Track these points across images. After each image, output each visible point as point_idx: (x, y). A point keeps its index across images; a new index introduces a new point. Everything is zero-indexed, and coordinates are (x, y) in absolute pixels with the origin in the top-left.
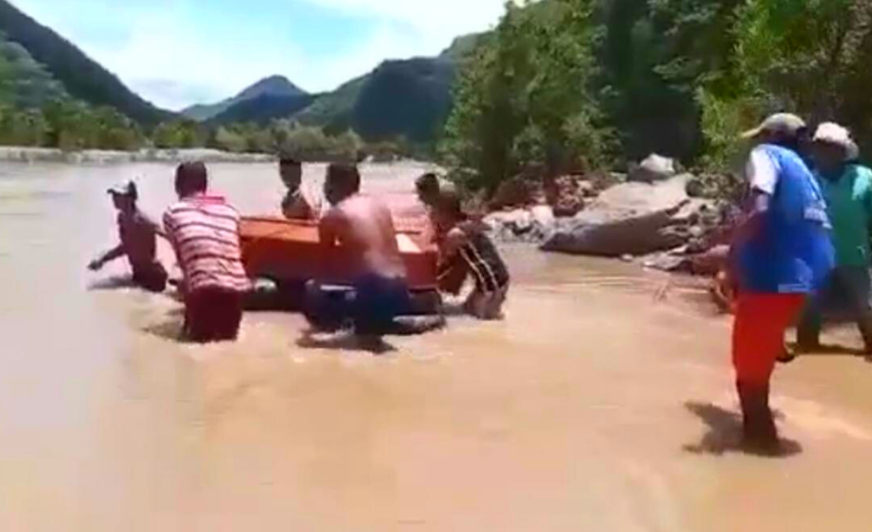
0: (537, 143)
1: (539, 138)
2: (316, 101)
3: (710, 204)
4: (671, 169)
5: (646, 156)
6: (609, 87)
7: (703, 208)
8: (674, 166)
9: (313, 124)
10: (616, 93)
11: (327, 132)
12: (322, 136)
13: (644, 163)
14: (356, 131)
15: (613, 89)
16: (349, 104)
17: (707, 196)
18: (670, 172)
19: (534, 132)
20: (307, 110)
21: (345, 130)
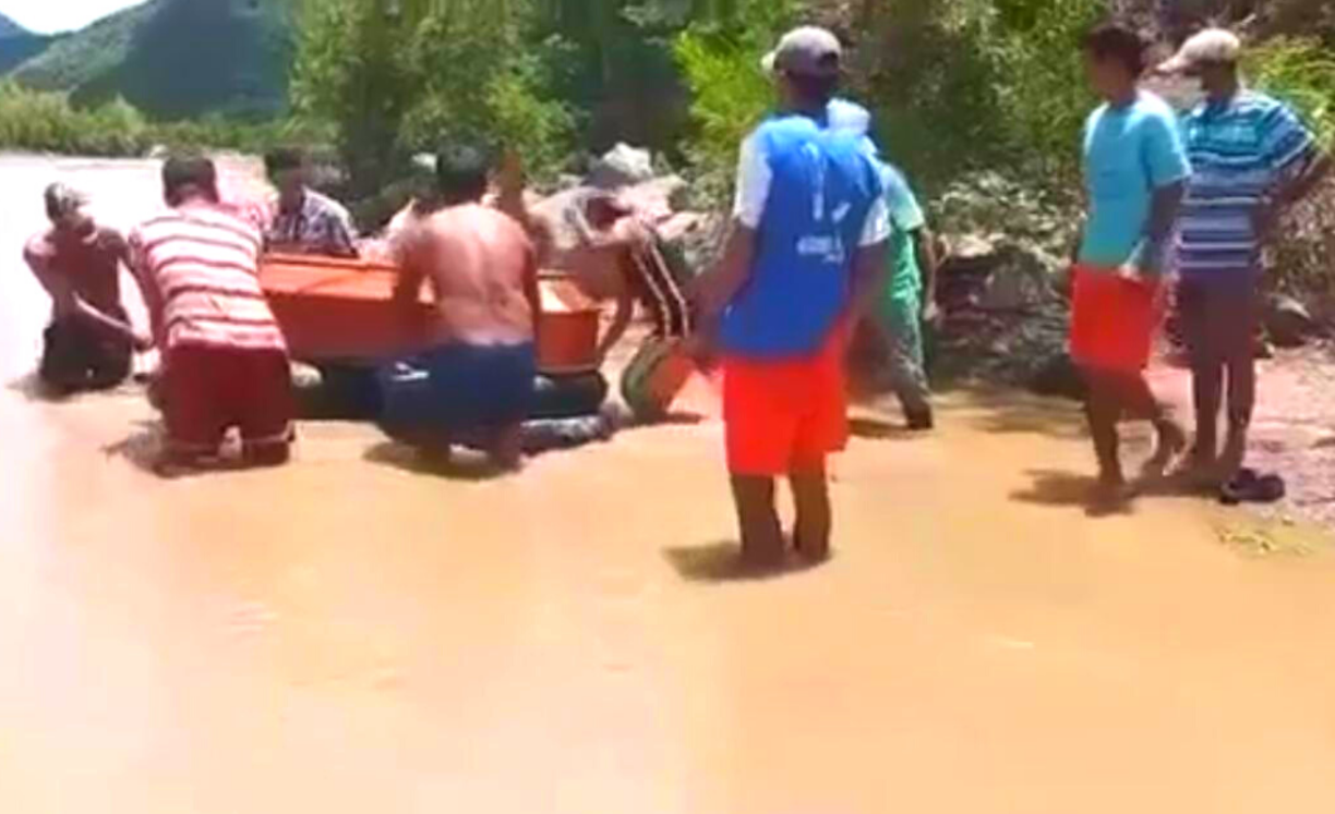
0: (445, 124)
1: (447, 116)
2: (54, 47)
3: (702, 219)
4: (646, 166)
5: (610, 147)
6: (556, 37)
7: (692, 227)
8: (653, 162)
9: (51, 88)
10: (568, 46)
11: (76, 103)
12: (66, 112)
13: (609, 157)
14: (131, 100)
15: (564, 39)
16: (114, 55)
17: (699, 210)
18: (644, 173)
19: (435, 106)
20: (35, 62)
21: (113, 99)
